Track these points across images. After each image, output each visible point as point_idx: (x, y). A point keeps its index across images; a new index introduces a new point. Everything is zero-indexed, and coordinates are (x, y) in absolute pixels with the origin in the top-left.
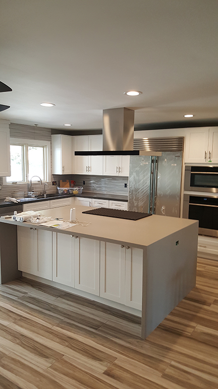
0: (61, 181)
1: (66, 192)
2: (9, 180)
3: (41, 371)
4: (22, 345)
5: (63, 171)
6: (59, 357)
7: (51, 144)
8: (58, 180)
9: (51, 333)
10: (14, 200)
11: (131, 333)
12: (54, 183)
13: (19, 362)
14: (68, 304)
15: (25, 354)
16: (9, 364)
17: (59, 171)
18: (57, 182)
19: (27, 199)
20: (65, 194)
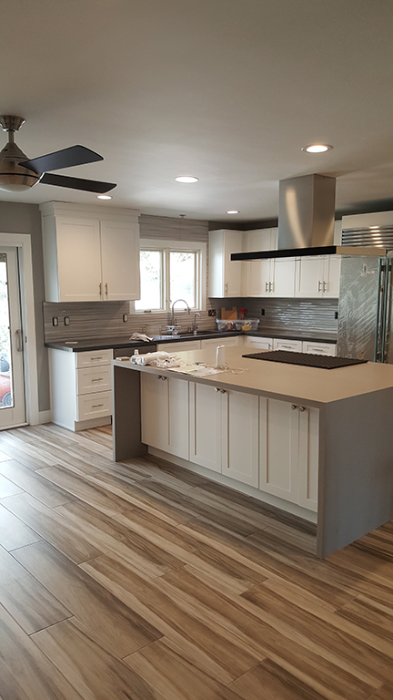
0: (223, 309)
1: (229, 328)
2: (140, 306)
3: (147, 580)
4: (128, 544)
5: (226, 291)
6: (178, 565)
7: (208, 246)
8: (218, 307)
9: (175, 533)
10: (144, 337)
11: (301, 547)
12: (211, 313)
13: (119, 564)
14: (209, 498)
15: (130, 555)
16: (104, 565)
17: (219, 293)
18: (217, 312)
19: (164, 338)
20: (229, 331)
